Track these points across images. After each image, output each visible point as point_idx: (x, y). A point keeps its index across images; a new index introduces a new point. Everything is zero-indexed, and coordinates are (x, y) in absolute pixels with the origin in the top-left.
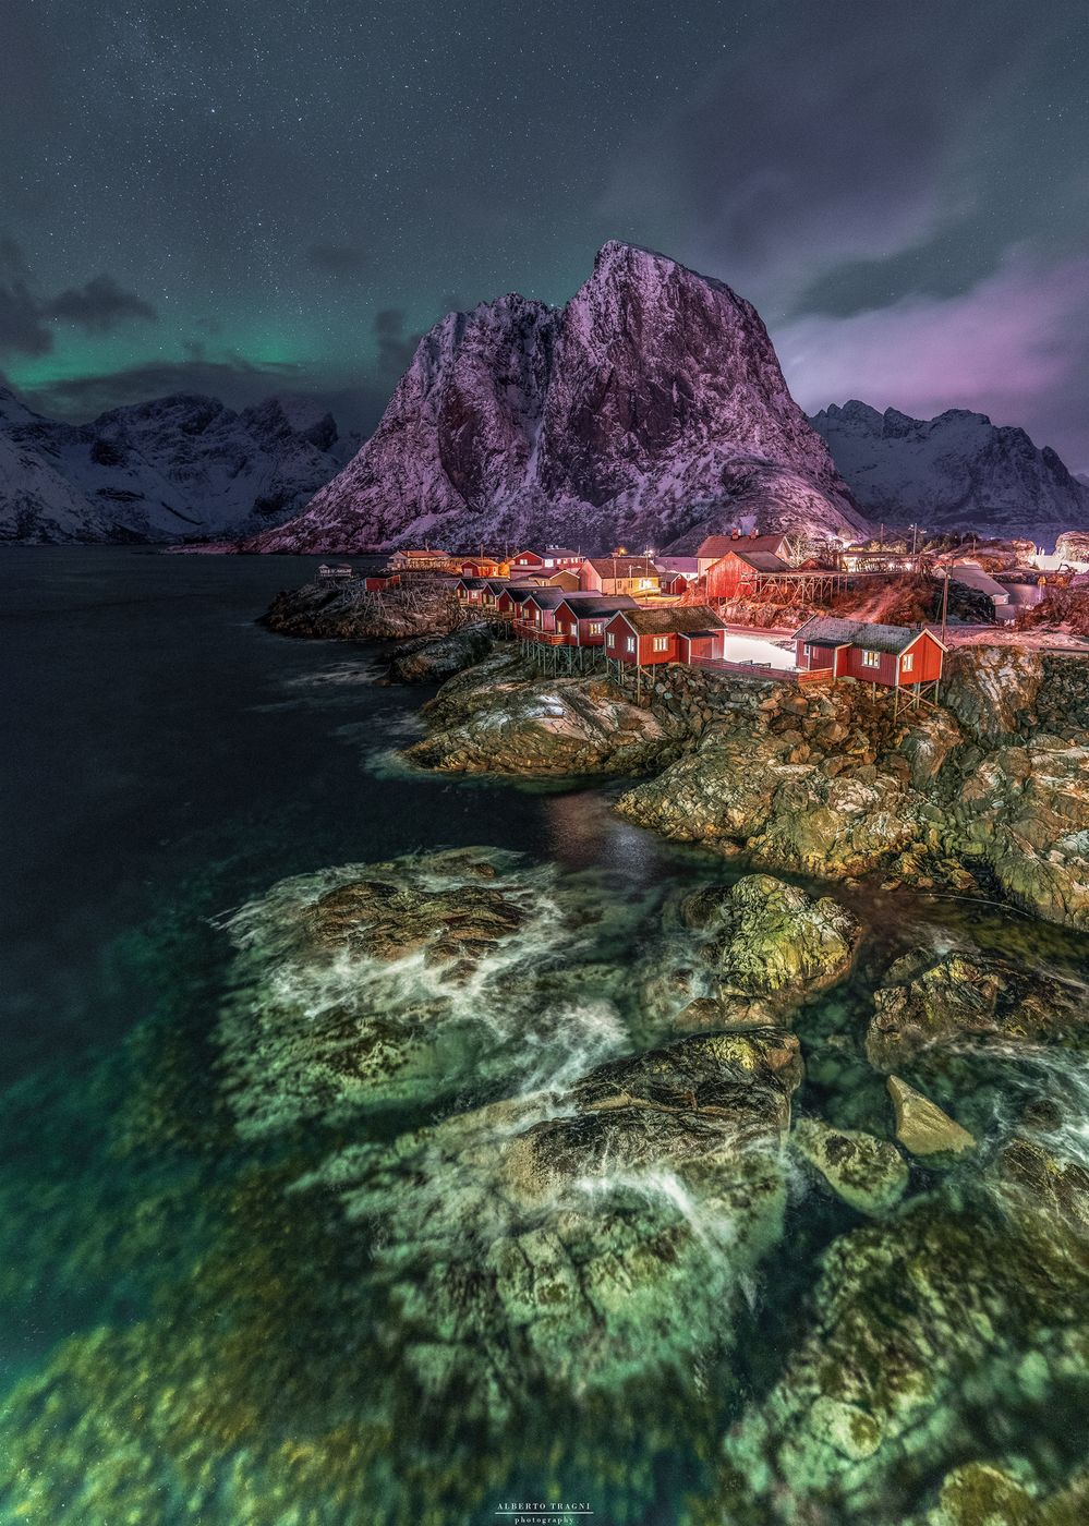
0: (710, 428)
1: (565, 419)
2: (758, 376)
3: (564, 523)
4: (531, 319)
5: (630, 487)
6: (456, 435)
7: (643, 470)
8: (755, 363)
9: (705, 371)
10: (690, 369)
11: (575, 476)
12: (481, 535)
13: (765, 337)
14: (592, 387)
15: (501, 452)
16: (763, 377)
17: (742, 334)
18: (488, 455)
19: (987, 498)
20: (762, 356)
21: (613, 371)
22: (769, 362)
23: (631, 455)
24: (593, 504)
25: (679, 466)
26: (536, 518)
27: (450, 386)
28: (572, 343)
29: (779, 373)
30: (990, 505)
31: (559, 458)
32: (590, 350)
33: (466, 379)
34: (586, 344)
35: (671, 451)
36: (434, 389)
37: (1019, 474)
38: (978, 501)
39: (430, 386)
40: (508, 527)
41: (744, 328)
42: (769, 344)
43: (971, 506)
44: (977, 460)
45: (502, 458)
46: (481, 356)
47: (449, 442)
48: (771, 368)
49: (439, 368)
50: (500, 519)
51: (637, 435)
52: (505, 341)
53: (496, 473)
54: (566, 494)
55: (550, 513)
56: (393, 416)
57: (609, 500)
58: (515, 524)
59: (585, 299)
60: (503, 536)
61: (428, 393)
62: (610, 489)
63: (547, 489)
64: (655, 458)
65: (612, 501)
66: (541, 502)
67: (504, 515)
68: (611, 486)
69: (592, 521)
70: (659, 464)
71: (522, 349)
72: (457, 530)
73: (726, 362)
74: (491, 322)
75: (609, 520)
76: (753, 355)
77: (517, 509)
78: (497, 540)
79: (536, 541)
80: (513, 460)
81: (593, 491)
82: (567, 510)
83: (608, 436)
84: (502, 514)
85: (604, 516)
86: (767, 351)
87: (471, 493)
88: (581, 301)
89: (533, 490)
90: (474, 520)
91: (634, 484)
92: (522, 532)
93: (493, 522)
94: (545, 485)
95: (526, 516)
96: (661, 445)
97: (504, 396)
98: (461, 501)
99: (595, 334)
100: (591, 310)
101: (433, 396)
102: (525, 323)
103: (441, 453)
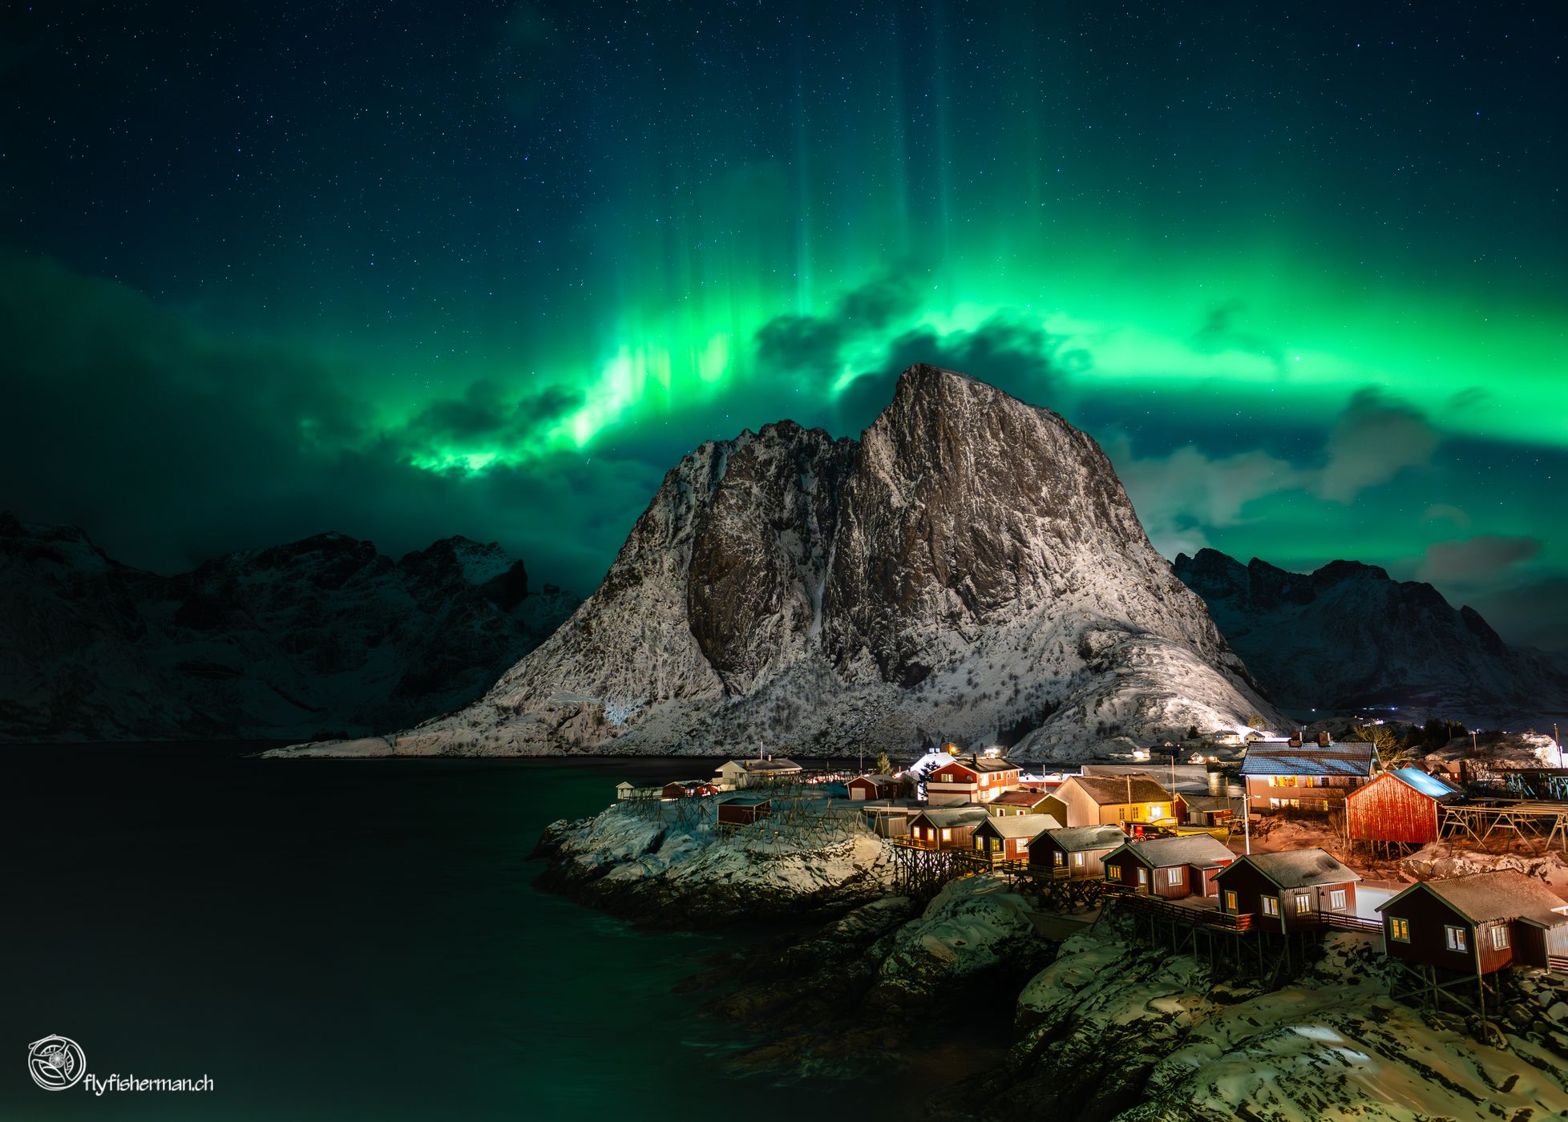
2: (1109, 521)
3: (865, 711)
4: (812, 450)
5: (952, 661)
7: (968, 639)
8: (1104, 503)
9: (1043, 513)
10: (1024, 511)
11: (875, 645)
13: (1112, 472)
17: (1084, 471)
20: (1110, 496)
21: (924, 514)
22: (1119, 504)
23: (953, 617)
24: (901, 685)
27: (708, 531)
29: (1133, 516)
31: (854, 621)
32: (893, 487)
33: (729, 521)
34: (888, 481)
35: (1003, 613)
36: (682, 535)
39: (677, 529)
40: (783, 715)
41: (1084, 463)
42: (1117, 482)
46: (748, 494)
47: (701, 601)
48: (1122, 511)
49: (689, 508)
50: (772, 704)
51: (958, 592)
52: (778, 476)
54: (863, 666)
55: (842, 696)
56: (626, 567)
57: (924, 678)
58: (795, 712)
59: (885, 429)
60: (778, 729)
61: (674, 536)
62: (924, 663)
63: (836, 662)
64: (984, 622)
65: (928, 680)
66: (828, 682)
67: (777, 699)
68: (925, 660)
69: (902, 707)
70: (990, 630)
71: (799, 486)
72: (709, 721)
73: (1068, 504)
74: (761, 453)
75: (927, 705)
76: (1098, 494)
77: (795, 690)
78: (769, 734)
79: (824, 734)
80: (788, 624)
81: (901, 667)
82: (866, 692)
83: (920, 594)
84: (773, 697)
85: (919, 700)
86: (1115, 491)
87: (730, 667)
88: (879, 431)
89: (816, 666)
90: (736, 706)
91: (957, 656)
92: (804, 722)
93: (763, 710)
94: (833, 657)
95: (807, 700)
96: (990, 606)
97: (778, 542)
98: (716, 679)
99: (899, 468)
100: (892, 441)
101: (681, 542)
102: (803, 455)
103: (691, 614)
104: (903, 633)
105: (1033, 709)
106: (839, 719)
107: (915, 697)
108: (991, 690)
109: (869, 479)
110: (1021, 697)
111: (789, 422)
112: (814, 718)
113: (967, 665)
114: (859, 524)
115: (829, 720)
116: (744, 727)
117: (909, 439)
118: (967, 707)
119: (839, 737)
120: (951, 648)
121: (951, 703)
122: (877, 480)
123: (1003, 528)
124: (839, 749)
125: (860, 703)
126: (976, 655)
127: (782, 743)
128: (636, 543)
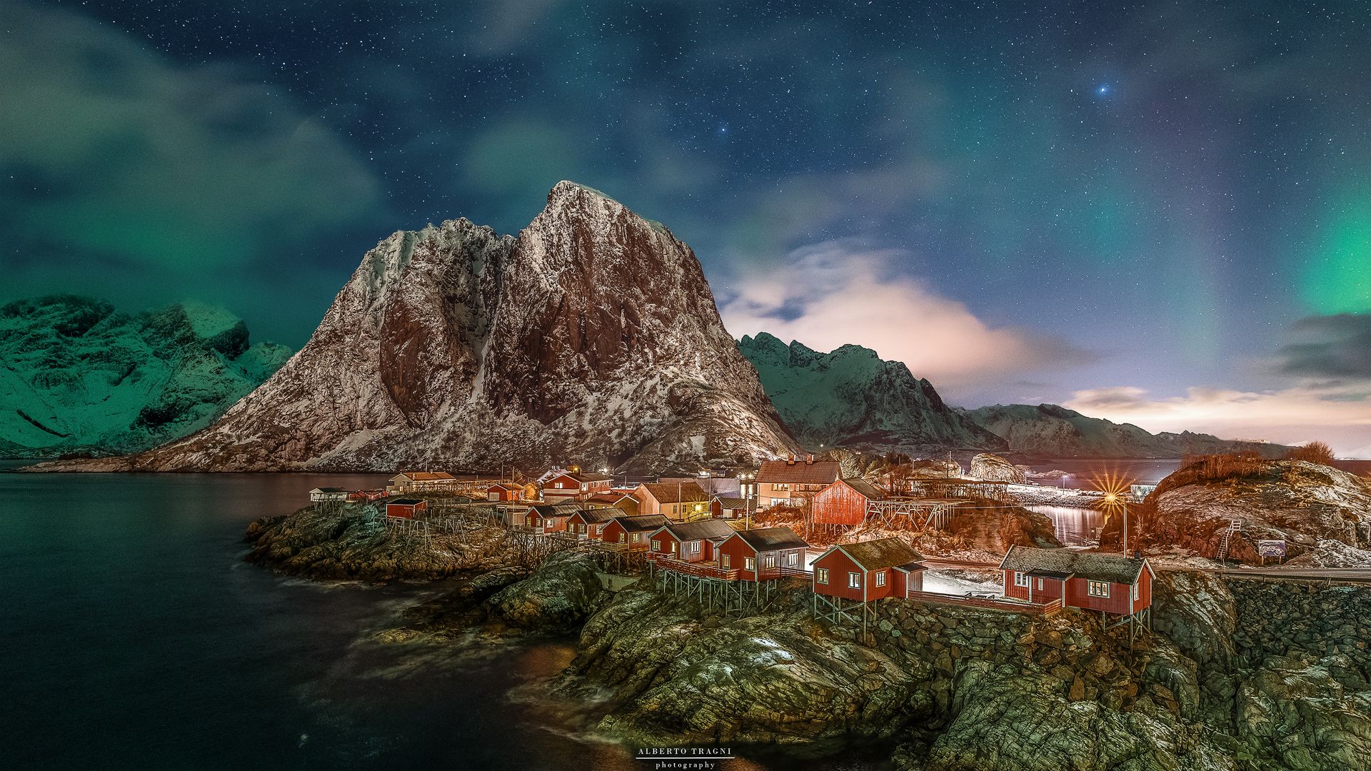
0: (655, 353)
1: (515, 338)
2: (696, 309)
3: (512, 441)
4: (480, 244)
5: (579, 407)
6: (401, 350)
7: (591, 390)
8: (693, 296)
9: (650, 301)
10: (637, 298)
11: (524, 394)
12: (422, 452)
13: (701, 274)
14: (543, 310)
15: (447, 368)
16: (700, 310)
17: (682, 271)
18: (434, 371)
19: (881, 421)
20: (698, 291)
21: (564, 296)
22: (705, 296)
23: (580, 375)
24: (542, 422)
25: (627, 388)
26: (482, 435)
27: (397, 302)
28: (524, 269)
29: (713, 307)
30: (883, 428)
31: (508, 376)
32: (542, 276)
33: (413, 295)
34: (538, 270)
35: (619, 372)
36: (376, 304)
37: (904, 401)
38: (873, 424)
39: (373, 300)
40: (452, 444)
41: (683, 265)
42: (704, 281)
43: (868, 428)
44: (870, 388)
45: (448, 374)
46: (430, 275)
47: (392, 357)
48: (707, 302)
49: (383, 283)
50: (443, 435)
51: (586, 356)
52: (455, 262)
53: (440, 388)
54: (513, 411)
55: (498, 431)
57: (559, 417)
58: (461, 441)
59: (538, 231)
60: (448, 454)
61: (369, 306)
62: (559, 407)
63: (494, 406)
64: (603, 379)
65: (562, 418)
66: (487, 419)
67: (448, 431)
68: (559, 404)
69: (542, 438)
70: (607, 384)
71: (470, 270)
72: (395, 447)
73: (669, 294)
74: (442, 244)
75: (560, 437)
76: (691, 290)
77: (462, 425)
78: (441, 458)
79: (483, 458)
80: (460, 376)
81: (543, 409)
82: (516, 427)
83: (558, 357)
84: (446, 430)
85: (555, 433)
86: (702, 287)
87: (412, 408)
88: (533, 232)
89: (479, 407)
90: (416, 437)
91: (584, 401)
92: (468, 449)
93: (437, 439)
94: (492, 402)
95: (471, 432)
96: (609, 367)
97: (453, 312)
98: (402, 415)
99: (547, 261)
100: (543, 240)
101: (377, 310)
102: (474, 246)
103: (381, 368)
104: (545, 385)
105: (633, 442)
106: (494, 447)
107: (551, 431)
108: (606, 427)
110: (627, 433)
111: (464, 220)
113: (590, 409)
114: (516, 302)
115: (488, 448)
117: (555, 239)
118: (588, 439)
119: (494, 460)
120: (580, 396)
121: (577, 436)
122: (531, 270)
123: (622, 310)
125: (510, 436)
126: (598, 401)
128: (338, 309)
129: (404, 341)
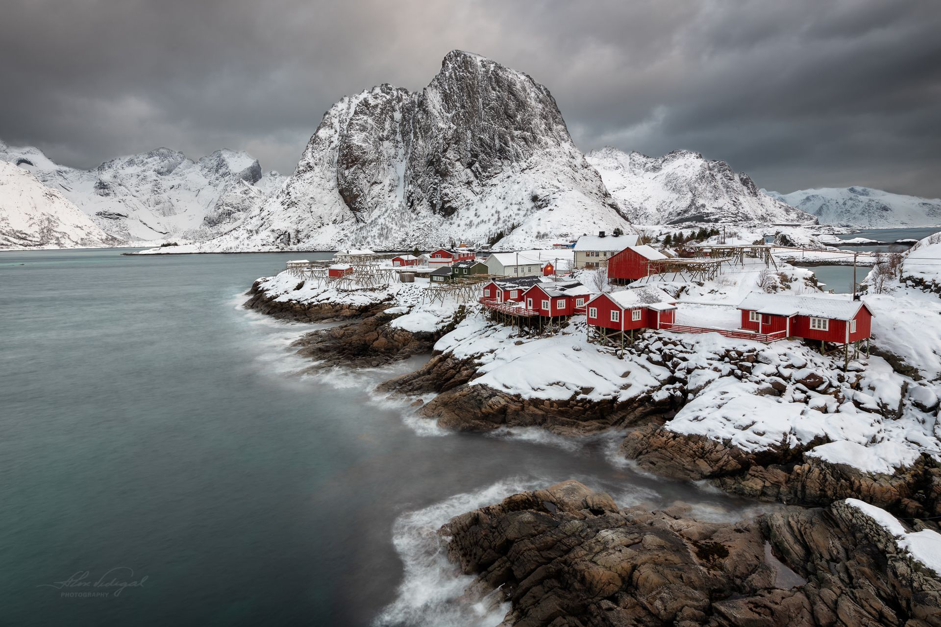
2: (552, 132)
4: (399, 100)
5: (468, 205)
6: (349, 172)
7: (476, 194)
8: (550, 123)
9: (517, 129)
10: (507, 128)
11: (431, 198)
14: (441, 140)
16: (554, 133)
18: (371, 186)
19: (703, 206)
20: (554, 119)
21: (455, 131)
22: (559, 123)
23: (469, 183)
24: (444, 216)
27: (345, 143)
30: (706, 211)
31: (419, 186)
32: (440, 118)
33: (356, 138)
34: (437, 114)
35: (494, 181)
36: (333, 145)
38: (697, 208)
39: (331, 142)
40: (385, 232)
43: (693, 212)
44: (695, 182)
45: (380, 186)
46: (366, 123)
47: (344, 178)
48: (560, 127)
49: (336, 131)
50: (379, 227)
51: (472, 171)
52: (382, 113)
53: (375, 196)
54: (424, 209)
55: (413, 223)
56: (306, 162)
57: (453, 213)
58: (389, 230)
59: (436, 87)
60: (382, 238)
62: (454, 206)
63: (411, 207)
64: (484, 185)
65: (456, 213)
66: (406, 216)
67: (382, 225)
68: (454, 204)
69: (442, 227)
70: (487, 189)
71: (392, 118)
72: (349, 235)
73: (531, 124)
74: (372, 102)
75: (454, 226)
77: (390, 220)
78: (377, 241)
79: (404, 240)
80: (387, 188)
81: (442, 208)
82: (425, 221)
83: (453, 172)
84: (380, 223)
85: (451, 224)
86: (557, 116)
87: (359, 210)
88: (433, 88)
89: (401, 208)
90: (361, 228)
91: (470, 202)
92: (394, 235)
93: (374, 229)
94: (409, 204)
95: (396, 224)
96: (488, 177)
97: (381, 147)
98: (352, 215)
99: (443, 107)
100: (440, 93)
101: (333, 149)
102: (394, 102)
103: (339, 184)
104: (443, 192)
105: (506, 227)
106: (411, 233)
107: (448, 222)
108: (486, 219)
109: (427, 114)
110: (501, 221)
111: (386, 85)
112: (399, 233)
113: (475, 207)
114: (422, 137)
115: (407, 234)
116: (365, 238)
117: (448, 91)
118: (474, 227)
119: (411, 242)
120: (468, 198)
121: (466, 225)
122: (432, 114)
123: (496, 137)
124: (410, 247)
125: (422, 226)
126: (480, 202)
127: (384, 245)
128: (310, 150)
129: (351, 167)
